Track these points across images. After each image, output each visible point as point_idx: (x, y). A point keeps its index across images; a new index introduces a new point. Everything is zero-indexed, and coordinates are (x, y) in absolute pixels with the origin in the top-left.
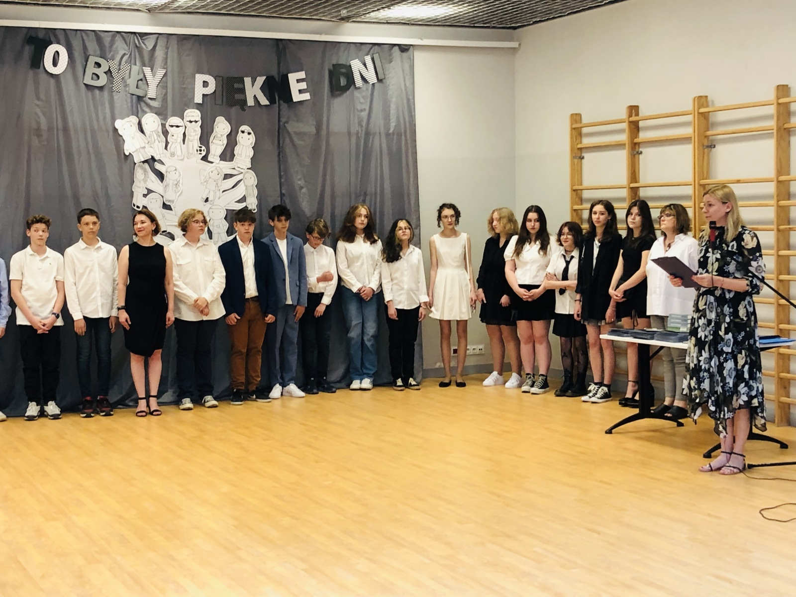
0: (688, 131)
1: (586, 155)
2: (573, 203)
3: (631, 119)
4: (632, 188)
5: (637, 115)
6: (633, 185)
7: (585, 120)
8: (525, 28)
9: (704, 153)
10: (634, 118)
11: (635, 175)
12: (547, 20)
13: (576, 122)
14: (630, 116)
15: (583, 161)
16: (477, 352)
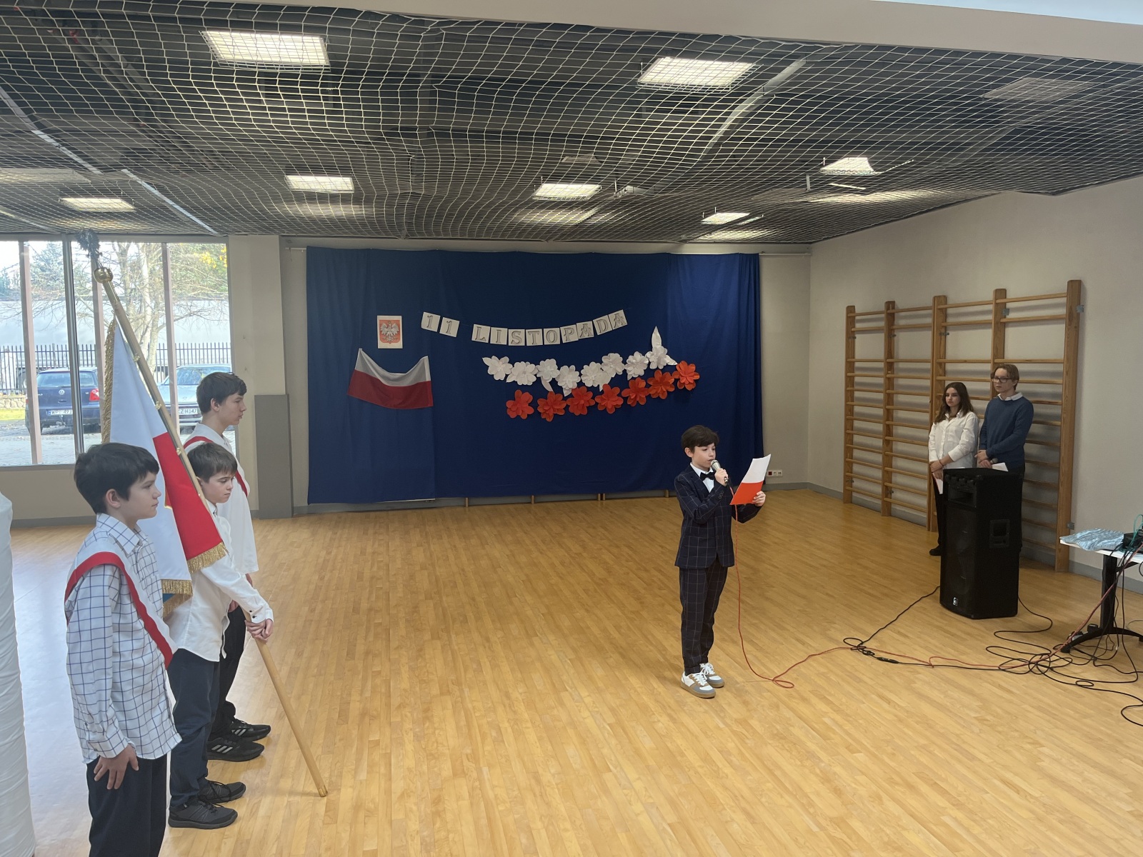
0: (929, 320)
1: (857, 336)
2: (846, 372)
3: (888, 311)
4: (888, 363)
5: (893, 308)
6: (888, 360)
7: (858, 310)
8: (817, 243)
9: (941, 339)
10: (891, 311)
11: (891, 353)
12: (833, 237)
13: (851, 312)
14: (888, 309)
15: (857, 340)
16: (777, 475)
